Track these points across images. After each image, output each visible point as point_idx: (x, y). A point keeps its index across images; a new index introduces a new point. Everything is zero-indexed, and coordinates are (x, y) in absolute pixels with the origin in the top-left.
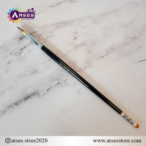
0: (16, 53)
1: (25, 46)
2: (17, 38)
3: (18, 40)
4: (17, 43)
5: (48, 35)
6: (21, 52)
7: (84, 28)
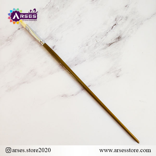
0: (121, 19)
1: (112, 29)
2: (124, 37)
3: (123, 36)
4: (122, 32)
5: (87, 47)
6: (115, 22)
7: (45, 62)
